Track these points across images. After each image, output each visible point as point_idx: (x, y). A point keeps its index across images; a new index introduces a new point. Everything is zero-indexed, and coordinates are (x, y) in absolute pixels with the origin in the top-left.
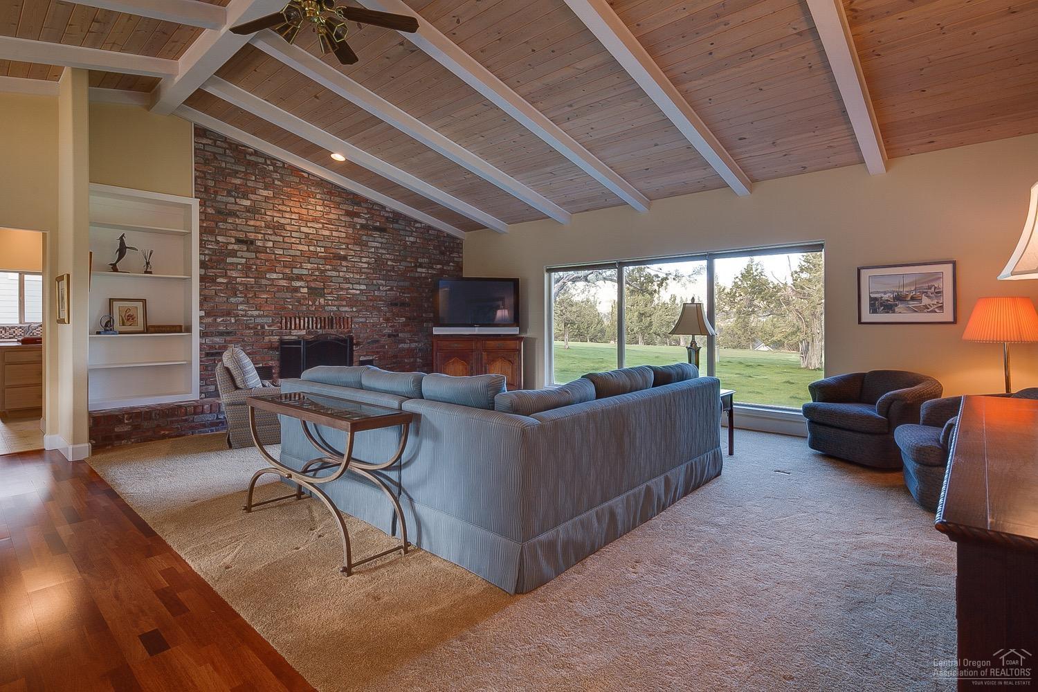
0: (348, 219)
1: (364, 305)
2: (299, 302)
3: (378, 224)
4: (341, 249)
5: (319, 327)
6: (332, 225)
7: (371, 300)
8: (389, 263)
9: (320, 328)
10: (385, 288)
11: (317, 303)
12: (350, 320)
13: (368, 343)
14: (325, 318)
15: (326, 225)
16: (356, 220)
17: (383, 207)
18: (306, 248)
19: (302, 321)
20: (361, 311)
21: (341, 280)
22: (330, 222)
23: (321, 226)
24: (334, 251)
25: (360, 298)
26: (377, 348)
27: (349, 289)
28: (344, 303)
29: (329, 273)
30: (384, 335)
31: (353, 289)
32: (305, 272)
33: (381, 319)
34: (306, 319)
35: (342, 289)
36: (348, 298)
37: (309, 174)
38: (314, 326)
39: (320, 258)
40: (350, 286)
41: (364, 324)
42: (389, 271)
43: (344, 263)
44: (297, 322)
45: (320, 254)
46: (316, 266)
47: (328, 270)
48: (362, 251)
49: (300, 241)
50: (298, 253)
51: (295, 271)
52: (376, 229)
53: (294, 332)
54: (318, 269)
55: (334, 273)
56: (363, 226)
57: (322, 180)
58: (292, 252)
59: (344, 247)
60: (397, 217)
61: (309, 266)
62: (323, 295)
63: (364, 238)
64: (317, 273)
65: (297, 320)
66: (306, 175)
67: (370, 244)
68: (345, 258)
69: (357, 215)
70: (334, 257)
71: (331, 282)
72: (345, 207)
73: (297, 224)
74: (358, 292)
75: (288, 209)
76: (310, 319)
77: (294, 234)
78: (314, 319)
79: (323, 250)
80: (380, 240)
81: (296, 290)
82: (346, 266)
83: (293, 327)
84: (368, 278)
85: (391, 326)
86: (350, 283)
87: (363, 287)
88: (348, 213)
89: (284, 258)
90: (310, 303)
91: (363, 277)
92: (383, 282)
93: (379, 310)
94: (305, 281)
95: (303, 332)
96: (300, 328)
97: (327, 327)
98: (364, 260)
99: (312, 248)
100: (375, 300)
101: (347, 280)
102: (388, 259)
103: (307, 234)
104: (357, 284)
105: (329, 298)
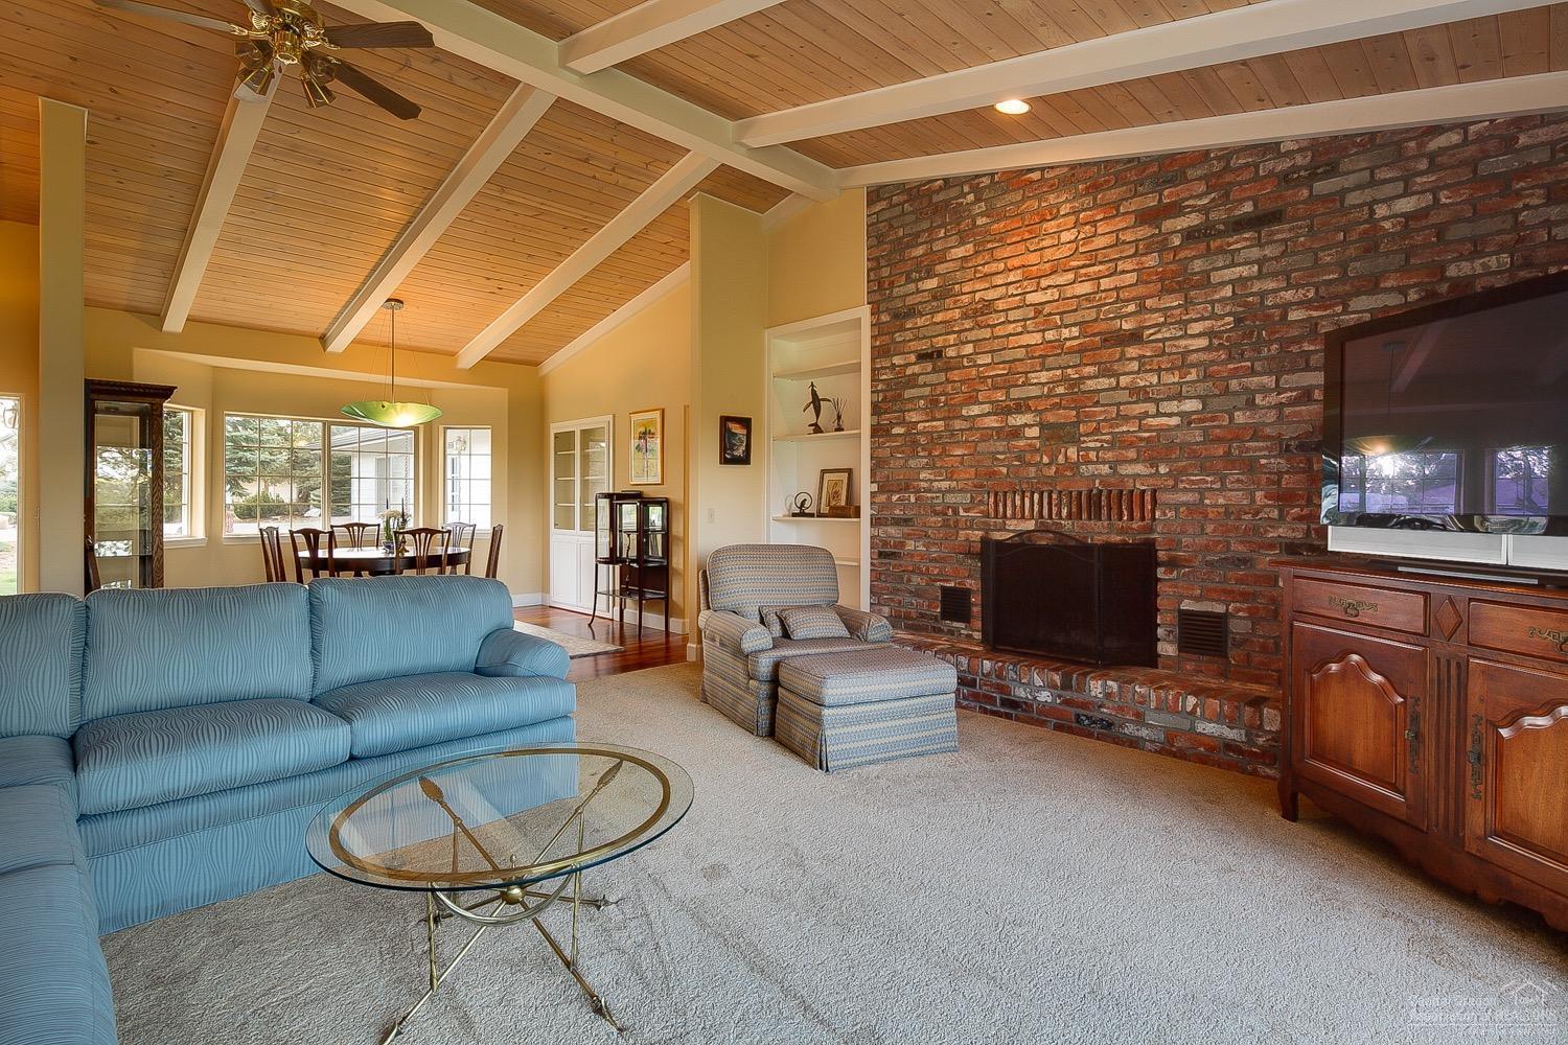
0: (1144, 232)
1: (1194, 455)
2: (1018, 458)
3: (1248, 207)
4: (1121, 317)
5: (1065, 512)
6: (1101, 263)
7: (1219, 440)
8: (1294, 315)
9: (1070, 516)
10: (1273, 399)
11: (1061, 459)
12: (1148, 498)
13: (1210, 564)
14: (1080, 493)
15: (1083, 271)
16: (1168, 225)
17: (1271, 148)
18: (1036, 338)
19: (1027, 501)
20: (1183, 471)
21: (1124, 396)
22: (1093, 258)
23: (1070, 276)
24: (1102, 327)
25: (1180, 436)
26: (1240, 581)
27: (1146, 415)
28: (1132, 454)
29: (1091, 384)
30: (1271, 546)
31: (1159, 414)
32: (1034, 391)
33: (1259, 494)
34: (1036, 496)
35: (1127, 418)
36: (1141, 439)
37: (1042, 169)
38: (1055, 510)
39: (1071, 351)
40: (1151, 408)
41: (1197, 509)
42: (1297, 340)
43: (1132, 351)
44: (1018, 503)
45: (1068, 344)
46: (1059, 372)
47: (1090, 378)
48: (1188, 303)
49: (1024, 326)
50: (1020, 354)
51: (1015, 393)
52: (1239, 225)
53: (1012, 525)
54: (1065, 379)
55: (1105, 382)
56: (1190, 235)
57: (1073, 167)
58: (1009, 355)
59: (1132, 308)
60: (1327, 153)
61: (1044, 376)
62: (1075, 440)
63: (1197, 265)
64: (1061, 390)
65: (1018, 498)
66: (1036, 176)
67: (1215, 277)
68: (1135, 337)
69: (1175, 209)
70: (1106, 340)
71: (1097, 404)
72: (1134, 205)
73: (1020, 291)
74: (1175, 421)
75: (1002, 266)
76: (1046, 495)
77: (1013, 316)
78: (1054, 496)
79: (1075, 331)
80: (1255, 253)
81: (1016, 432)
82: (1140, 358)
83: (1009, 513)
84: (1207, 377)
85: (1300, 519)
86: (1148, 400)
87: (1191, 405)
88: (1145, 217)
89: (993, 369)
90: (1046, 460)
91: (1193, 376)
92: (1269, 381)
93: (1251, 466)
94: (1036, 410)
95: (1030, 525)
96: (1023, 517)
97: (1084, 516)
98: (1196, 328)
99: (1050, 335)
100: (1237, 438)
101: (1140, 394)
102: (1286, 307)
103: (1038, 308)
104: (1169, 399)
105: (1092, 445)
